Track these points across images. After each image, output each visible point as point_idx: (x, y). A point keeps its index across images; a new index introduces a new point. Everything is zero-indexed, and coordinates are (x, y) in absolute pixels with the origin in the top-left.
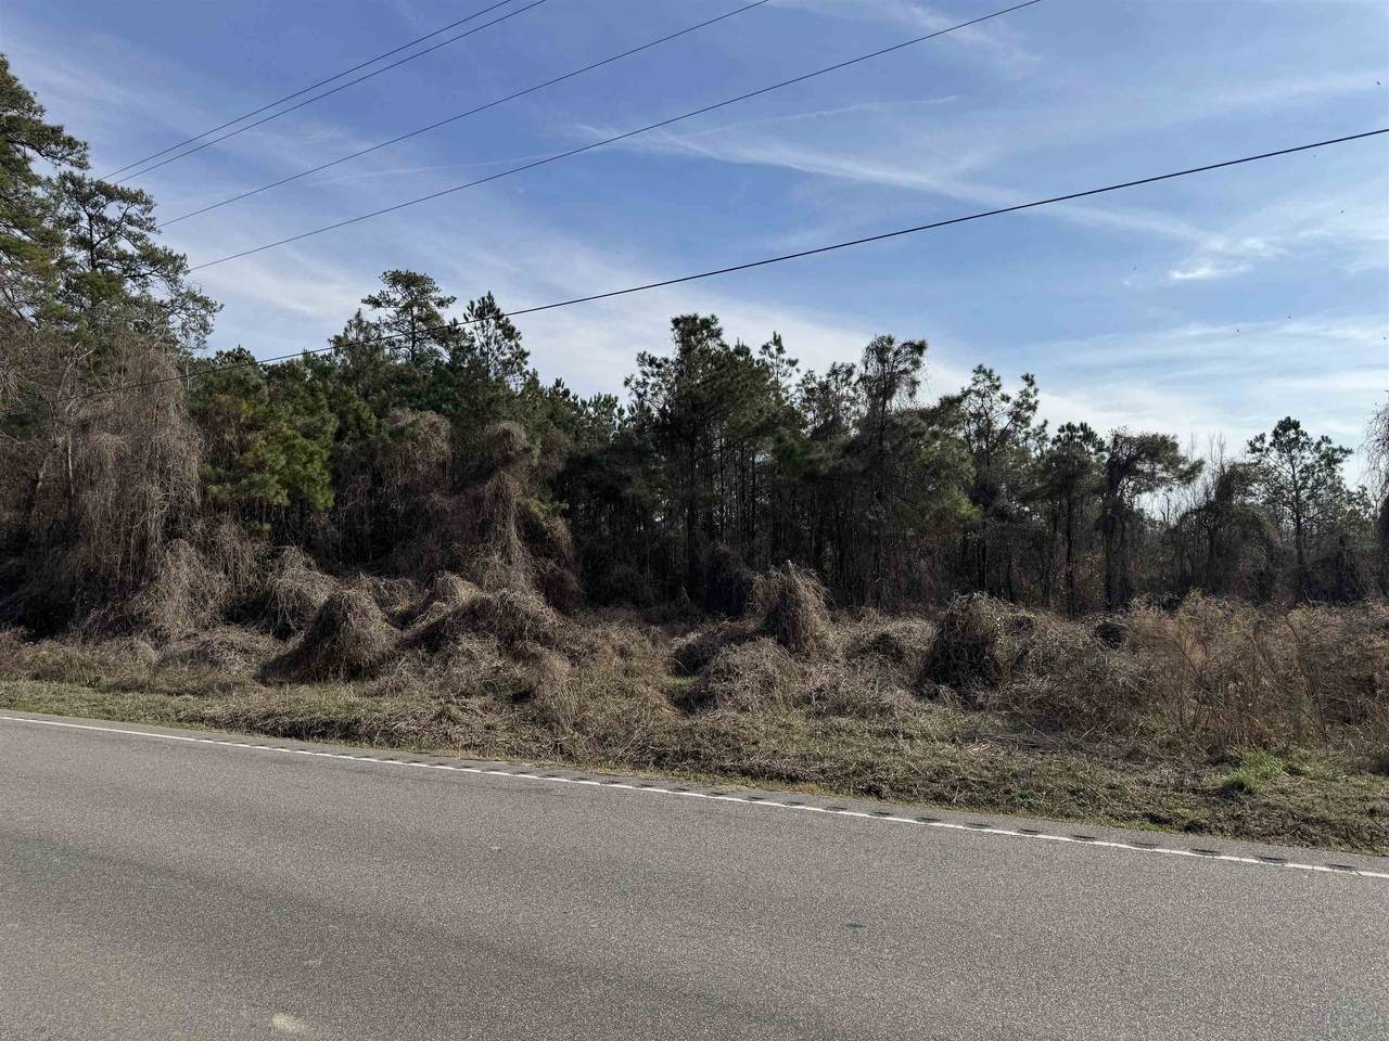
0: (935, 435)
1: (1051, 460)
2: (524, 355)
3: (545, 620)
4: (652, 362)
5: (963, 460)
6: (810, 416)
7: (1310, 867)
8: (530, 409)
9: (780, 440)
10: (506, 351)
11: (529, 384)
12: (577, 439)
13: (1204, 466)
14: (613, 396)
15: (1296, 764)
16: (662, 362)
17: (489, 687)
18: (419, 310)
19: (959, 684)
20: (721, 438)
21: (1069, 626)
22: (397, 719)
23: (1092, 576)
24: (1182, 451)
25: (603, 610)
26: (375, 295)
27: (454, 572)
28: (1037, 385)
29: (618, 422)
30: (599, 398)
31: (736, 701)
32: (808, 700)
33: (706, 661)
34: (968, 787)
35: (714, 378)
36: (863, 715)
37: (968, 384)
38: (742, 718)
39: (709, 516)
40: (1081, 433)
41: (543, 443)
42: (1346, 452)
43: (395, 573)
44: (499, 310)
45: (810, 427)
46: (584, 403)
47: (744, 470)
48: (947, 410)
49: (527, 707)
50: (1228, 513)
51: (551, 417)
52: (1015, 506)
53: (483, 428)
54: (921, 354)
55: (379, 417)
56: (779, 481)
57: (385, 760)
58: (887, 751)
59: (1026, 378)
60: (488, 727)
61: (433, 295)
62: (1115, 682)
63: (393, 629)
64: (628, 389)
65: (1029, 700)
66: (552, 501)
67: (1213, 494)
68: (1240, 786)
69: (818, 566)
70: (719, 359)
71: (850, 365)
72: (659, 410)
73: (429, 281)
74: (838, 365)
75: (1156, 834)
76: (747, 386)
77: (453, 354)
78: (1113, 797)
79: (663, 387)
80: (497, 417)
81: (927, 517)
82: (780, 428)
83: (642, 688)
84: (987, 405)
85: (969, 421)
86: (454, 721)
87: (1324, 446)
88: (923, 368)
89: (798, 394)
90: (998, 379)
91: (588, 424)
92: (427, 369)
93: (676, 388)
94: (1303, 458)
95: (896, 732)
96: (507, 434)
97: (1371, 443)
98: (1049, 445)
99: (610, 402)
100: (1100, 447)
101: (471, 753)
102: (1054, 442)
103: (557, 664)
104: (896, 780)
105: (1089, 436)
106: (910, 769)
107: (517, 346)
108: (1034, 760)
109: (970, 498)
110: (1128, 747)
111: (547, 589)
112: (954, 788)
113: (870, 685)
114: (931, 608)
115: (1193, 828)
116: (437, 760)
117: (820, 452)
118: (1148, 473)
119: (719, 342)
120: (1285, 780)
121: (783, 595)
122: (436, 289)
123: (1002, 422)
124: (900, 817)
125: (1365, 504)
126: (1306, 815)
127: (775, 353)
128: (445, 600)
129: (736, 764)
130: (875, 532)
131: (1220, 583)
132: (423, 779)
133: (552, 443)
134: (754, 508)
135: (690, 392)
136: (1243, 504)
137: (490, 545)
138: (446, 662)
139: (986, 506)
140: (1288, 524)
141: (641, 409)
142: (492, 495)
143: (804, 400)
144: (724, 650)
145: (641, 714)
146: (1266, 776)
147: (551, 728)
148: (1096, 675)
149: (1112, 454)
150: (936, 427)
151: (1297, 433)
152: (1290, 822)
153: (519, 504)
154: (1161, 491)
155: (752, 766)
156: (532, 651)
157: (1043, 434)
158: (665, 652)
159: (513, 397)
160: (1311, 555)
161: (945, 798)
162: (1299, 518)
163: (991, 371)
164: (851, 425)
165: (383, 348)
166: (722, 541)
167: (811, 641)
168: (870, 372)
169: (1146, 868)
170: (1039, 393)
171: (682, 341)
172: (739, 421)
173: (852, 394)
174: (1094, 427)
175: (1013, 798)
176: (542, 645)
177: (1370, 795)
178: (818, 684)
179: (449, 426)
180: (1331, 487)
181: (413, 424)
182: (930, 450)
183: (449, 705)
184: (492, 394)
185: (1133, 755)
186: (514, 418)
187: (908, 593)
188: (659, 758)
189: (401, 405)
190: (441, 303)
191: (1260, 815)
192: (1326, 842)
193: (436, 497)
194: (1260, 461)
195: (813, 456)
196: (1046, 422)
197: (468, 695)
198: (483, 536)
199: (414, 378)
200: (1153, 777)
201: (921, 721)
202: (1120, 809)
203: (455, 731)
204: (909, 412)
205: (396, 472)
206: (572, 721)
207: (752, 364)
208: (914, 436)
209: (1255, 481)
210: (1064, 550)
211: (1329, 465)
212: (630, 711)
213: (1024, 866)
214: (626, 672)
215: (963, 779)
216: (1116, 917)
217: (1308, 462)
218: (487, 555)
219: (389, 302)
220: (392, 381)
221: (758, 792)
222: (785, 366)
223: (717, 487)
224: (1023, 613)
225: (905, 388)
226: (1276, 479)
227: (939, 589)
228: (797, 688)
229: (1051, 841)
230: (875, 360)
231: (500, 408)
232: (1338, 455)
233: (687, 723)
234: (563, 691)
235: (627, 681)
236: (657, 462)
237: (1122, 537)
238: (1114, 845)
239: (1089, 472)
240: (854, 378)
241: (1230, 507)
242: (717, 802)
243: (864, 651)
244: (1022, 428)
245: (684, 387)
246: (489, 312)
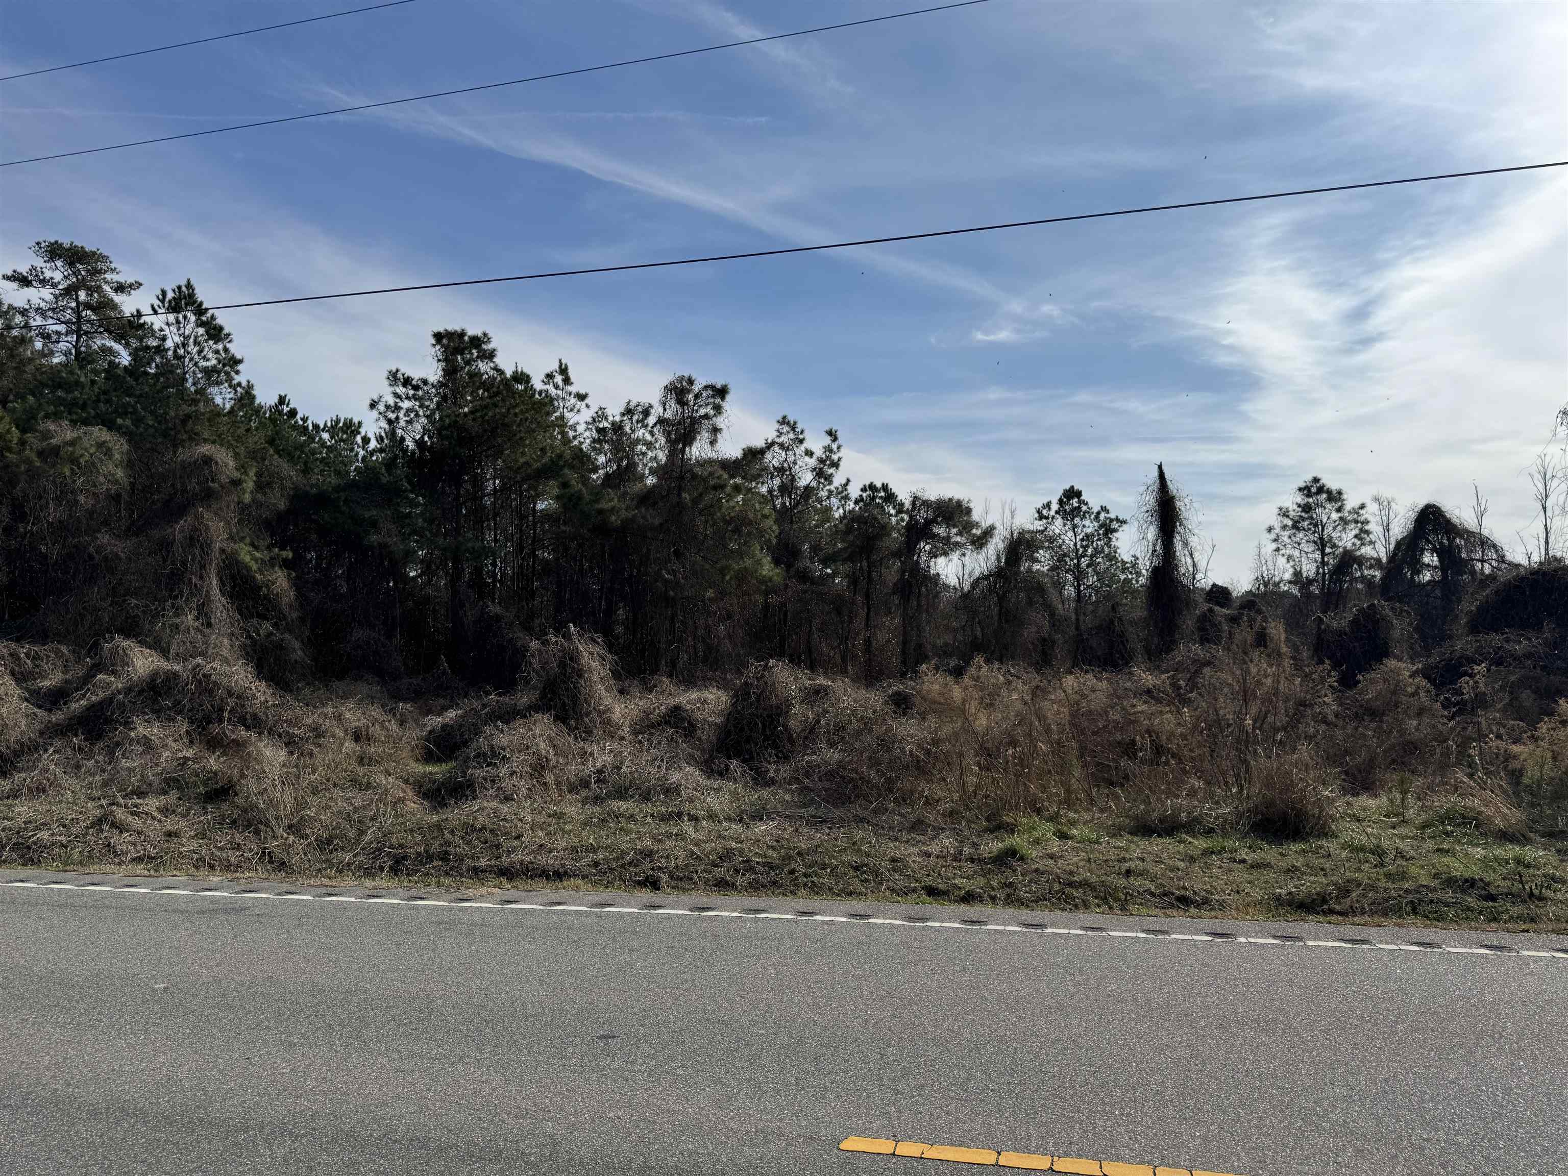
0: (737, 489)
1: (853, 520)
2: (235, 362)
3: (254, 697)
4: (407, 382)
5: (765, 517)
6: (602, 459)
7: (1066, 931)
8: (241, 431)
9: (565, 485)
10: (210, 355)
11: (241, 399)
12: (306, 471)
13: (996, 532)
14: (356, 421)
15: (1065, 829)
16: (419, 383)
17: (170, 783)
18: (87, 295)
19: (752, 758)
20: (494, 478)
21: (863, 693)
22: (37, 828)
23: (888, 641)
24: (976, 516)
25: (336, 684)
26: (24, 269)
27: (127, 636)
28: (841, 440)
29: (362, 453)
30: (338, 421)
31: (499, 789)
32: (585, 784)
33: (465, 743)
34: (752, 869)
35: (486, 407)
36: (646, 797)
37: (771, 435)
38: (505, 809)
39: (478, 571)
40: (883, 494)
41: (259, 475)
42: (1121, 522)
43: (43, 637)
44: (201, 304)
45: (601, 472)
46: (316, 427)
47: (523, 517)
48: (750, 462)
49: (225, 806)
50: (1016, 580)
51: (271, 442)
52: (817, 569)
53: (175, 453)
54: (723, 399)
55: (24, 431)
56: (565, 532)
57: (11, 882)
58: (670, 836)
59: (830, 433)
60: (169, 834)
61: (108, 276)
62: (903, 750)
63: (36, 710)
64: (375, 413)
65: (819, 772)
66: (269, 548)
67: (1003, 561)
68: (1012, 853)
69: (607, 632)
70: (492, 385)
71: (647, 405)
72: (416, 441)
73: (103, 258)
74: (633, 404)
75: (932, 907)
76: (526, 419)
77: (134, 354)
78: (895, 871)
79: (421, 413)
80: (195, 438)
81: (728, 578)
82: (566, 471)
83: (382, 779)
84: (791, 459)
85: (772, 475)
86: (120, 828)
87: (1102, 516)
88: (724, 415)
89: (587, 434)
90: (802, 432)
91: (321, 453)
92: (96, 372)
93: (437, 417)
94: (1084, 526)
95: (680, 815)
96: (208, 461)
97: (1142, 516)
98: (852, 505)
99: (351, 428)
100: (900, 508)
101: (140, 869)
102: (856, 502)
103: (268, 752)
104: (677, 867)
105: (890, 497)
106: (693, 853)
107: (226, 350)
108: (820, 836)
109: (773, 557)
110: (912, 818)
111: (259, 659)
112: (737, 871)
113: (657, 763)
114: (729, 676)
115: (968, 898)
116: (88, 879)
117: (611, 501)
118: (943, 537)
119: (492, 365)
120: (1055, 845)
121: (562, 665)
122: (113, 270)
123: (806, 479)
124: (673, 908)
125: (1137, 573)
126: (1071, 878)
127: (561, 384)
128: (114, 673)
129: (493, 862)
130: (671, 593)
131: (1007, 650)
132: (65, 904)
133: (271, 475)
134: (534, 562)
135: (456, 422)
136: (1029, 570)
137: (180, 602)
138: (111, 753)
139: (789, 566)
140: (1070, 591)
141: (393, 440)
142: (185, 538)
143: (594, 441)
144: (488, 729)
145: (378, 810)
146: (1037, 842)
147: (257, 832)
148: (885, 743)
149: (911, 517)
150: (738, 480)
151: (1080, 502)
152: (1056, 887)
153: (223, 551)
154: (955, 556)
155: (512, 864)
156: (233, 737)
157: (845, 493)
158: (414, 734)
159: (219, 414)
160: (1088, 621)
161: (727, 883)
162: (1079, 585)
163: (795, 423)
164: (647, 472)
165: (31, 340)
166: (493, 602)
167: (594, 715)
168: (668, 415)
169: (917, 944)
170: (842, 449)
171: (446, 360)
172: (517, 461)
173: (648, 437)
174: (895, 488)
175: (797, 878)
176: (248, 728)
177: (1127, 856)
178: (599, 765)
179: (126, 447)
180: (1107, 556)
181: (72, 443)
182: (732, 504)
183: (114, 808)
184: (186, 409)
185: (918, 826)
186: (219, 440)
187: (705, 660)
188: (397, 862)
189: (56, 416)
190: (120, 288)
191: (1030, 881)
192: (1086, 905)
193: (104, 538)
194: (1046, 528)
195: (604, 505)
196: (848, 480)
197: (141, 794)
198: (172, 590)
199: (77, 383)
200: (934, 848)
201: (708, 800)
202: (902, 883)
203: (121, 841)
204: (710, 462)
205: (47, 503)
206: (286, 822)
207: (533, 395)
208: (715, 488)
209: (1042, 548)
210: (863, 614)
211: (1106, 534)
212: (364, 807)
213: (797, 952)
214: (361, 761)
215: (747, 861)
216: (882, 998)
217: (1089, 531)
218: (177, 615)
219: (44, 282)
220: (44, 385)
221: (513, 894)
222: (573, 400)
223: (489, 537)
224: (821, 681)
225: (706, 435)
226: (1060, 547)
227: (738, 655)
228: (573, 769)
229: (827, 923)
230: (673, 402)
231: (198, 428)
232: (1115, 525)
233: (435, 818)
234: (274, 786)
235: (361, 771)
236: (413, 504)
237: (919, 602)
238: (888, 921)
239: (889, 535)
240: (651, 420)
241: (1018, 573)
242: (461, 909)
243: (653, 726)
244: (825, 486)
245: (447, 416)
246: (187, 305)
